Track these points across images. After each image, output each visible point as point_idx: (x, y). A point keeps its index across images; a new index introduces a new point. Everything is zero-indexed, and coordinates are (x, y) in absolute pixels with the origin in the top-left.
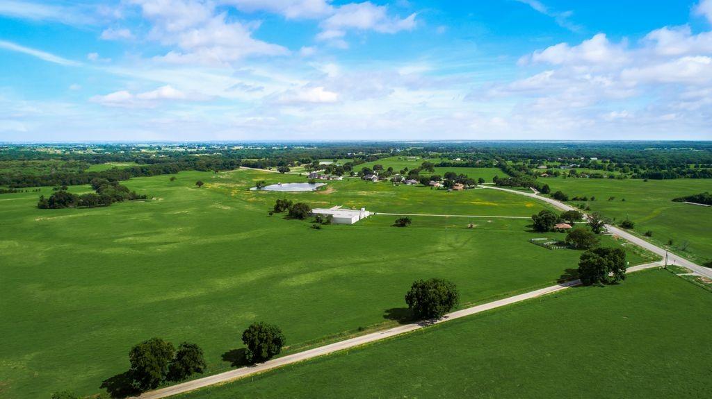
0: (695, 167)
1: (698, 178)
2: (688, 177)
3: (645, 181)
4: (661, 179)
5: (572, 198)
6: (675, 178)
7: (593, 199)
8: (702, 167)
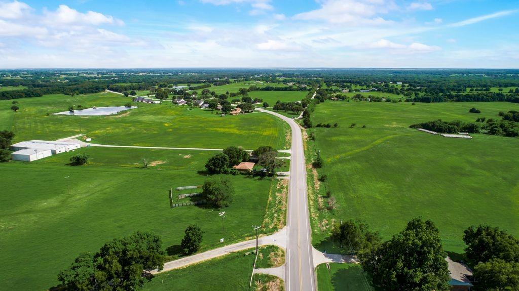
0: (471, 90)
1: (462, 101)
2: (453, 101)
3: (413, 104)
4: (429, 102)
5: (317, 124)
6: (442, 101)
7: (336, 125)
8: (476, 90)
